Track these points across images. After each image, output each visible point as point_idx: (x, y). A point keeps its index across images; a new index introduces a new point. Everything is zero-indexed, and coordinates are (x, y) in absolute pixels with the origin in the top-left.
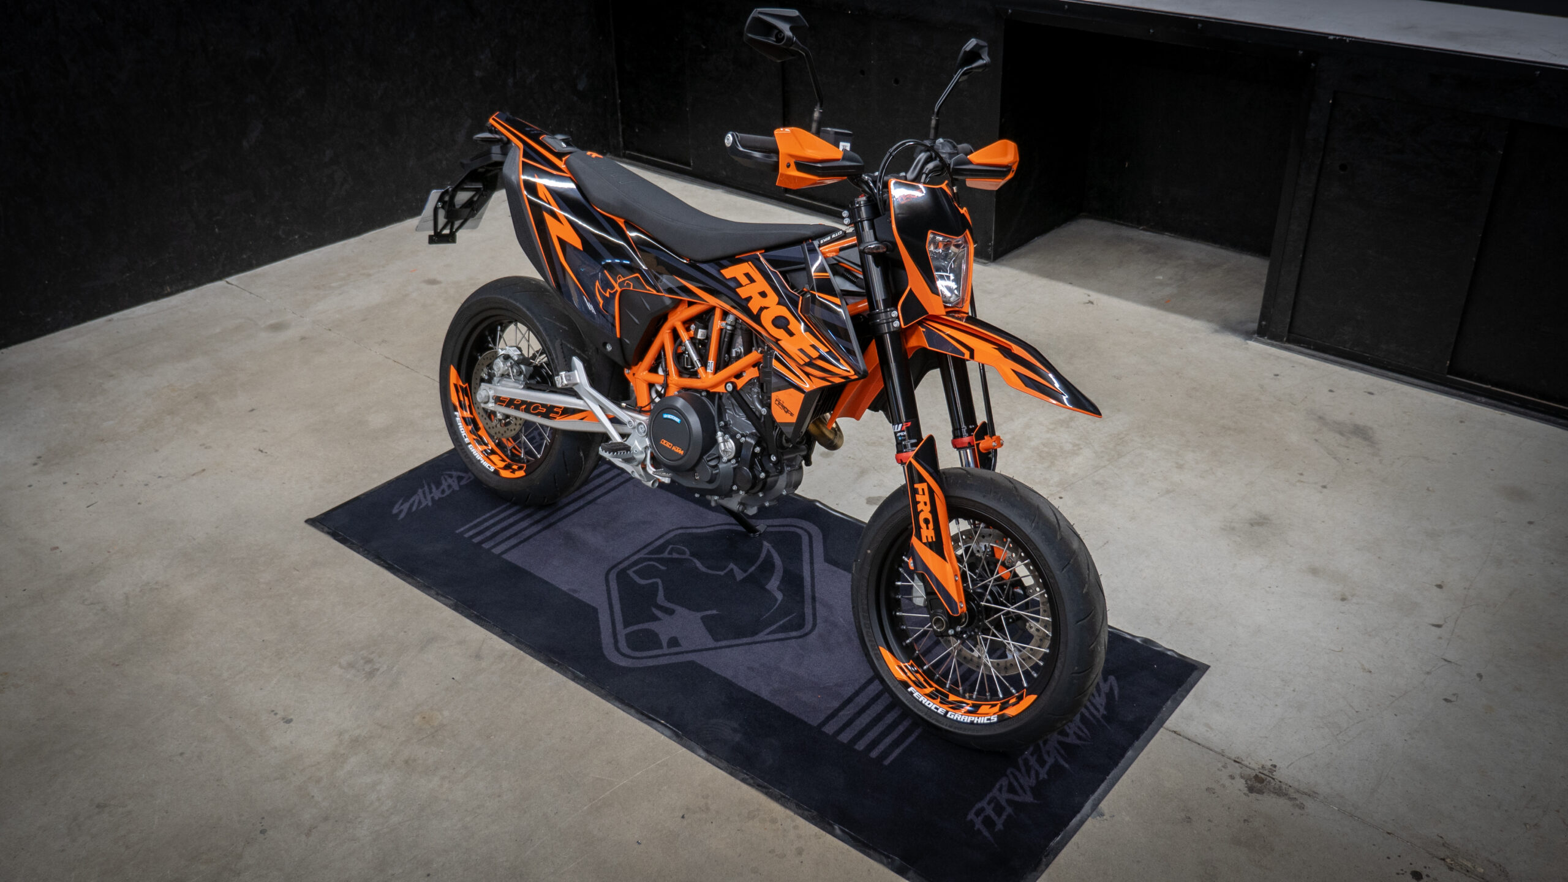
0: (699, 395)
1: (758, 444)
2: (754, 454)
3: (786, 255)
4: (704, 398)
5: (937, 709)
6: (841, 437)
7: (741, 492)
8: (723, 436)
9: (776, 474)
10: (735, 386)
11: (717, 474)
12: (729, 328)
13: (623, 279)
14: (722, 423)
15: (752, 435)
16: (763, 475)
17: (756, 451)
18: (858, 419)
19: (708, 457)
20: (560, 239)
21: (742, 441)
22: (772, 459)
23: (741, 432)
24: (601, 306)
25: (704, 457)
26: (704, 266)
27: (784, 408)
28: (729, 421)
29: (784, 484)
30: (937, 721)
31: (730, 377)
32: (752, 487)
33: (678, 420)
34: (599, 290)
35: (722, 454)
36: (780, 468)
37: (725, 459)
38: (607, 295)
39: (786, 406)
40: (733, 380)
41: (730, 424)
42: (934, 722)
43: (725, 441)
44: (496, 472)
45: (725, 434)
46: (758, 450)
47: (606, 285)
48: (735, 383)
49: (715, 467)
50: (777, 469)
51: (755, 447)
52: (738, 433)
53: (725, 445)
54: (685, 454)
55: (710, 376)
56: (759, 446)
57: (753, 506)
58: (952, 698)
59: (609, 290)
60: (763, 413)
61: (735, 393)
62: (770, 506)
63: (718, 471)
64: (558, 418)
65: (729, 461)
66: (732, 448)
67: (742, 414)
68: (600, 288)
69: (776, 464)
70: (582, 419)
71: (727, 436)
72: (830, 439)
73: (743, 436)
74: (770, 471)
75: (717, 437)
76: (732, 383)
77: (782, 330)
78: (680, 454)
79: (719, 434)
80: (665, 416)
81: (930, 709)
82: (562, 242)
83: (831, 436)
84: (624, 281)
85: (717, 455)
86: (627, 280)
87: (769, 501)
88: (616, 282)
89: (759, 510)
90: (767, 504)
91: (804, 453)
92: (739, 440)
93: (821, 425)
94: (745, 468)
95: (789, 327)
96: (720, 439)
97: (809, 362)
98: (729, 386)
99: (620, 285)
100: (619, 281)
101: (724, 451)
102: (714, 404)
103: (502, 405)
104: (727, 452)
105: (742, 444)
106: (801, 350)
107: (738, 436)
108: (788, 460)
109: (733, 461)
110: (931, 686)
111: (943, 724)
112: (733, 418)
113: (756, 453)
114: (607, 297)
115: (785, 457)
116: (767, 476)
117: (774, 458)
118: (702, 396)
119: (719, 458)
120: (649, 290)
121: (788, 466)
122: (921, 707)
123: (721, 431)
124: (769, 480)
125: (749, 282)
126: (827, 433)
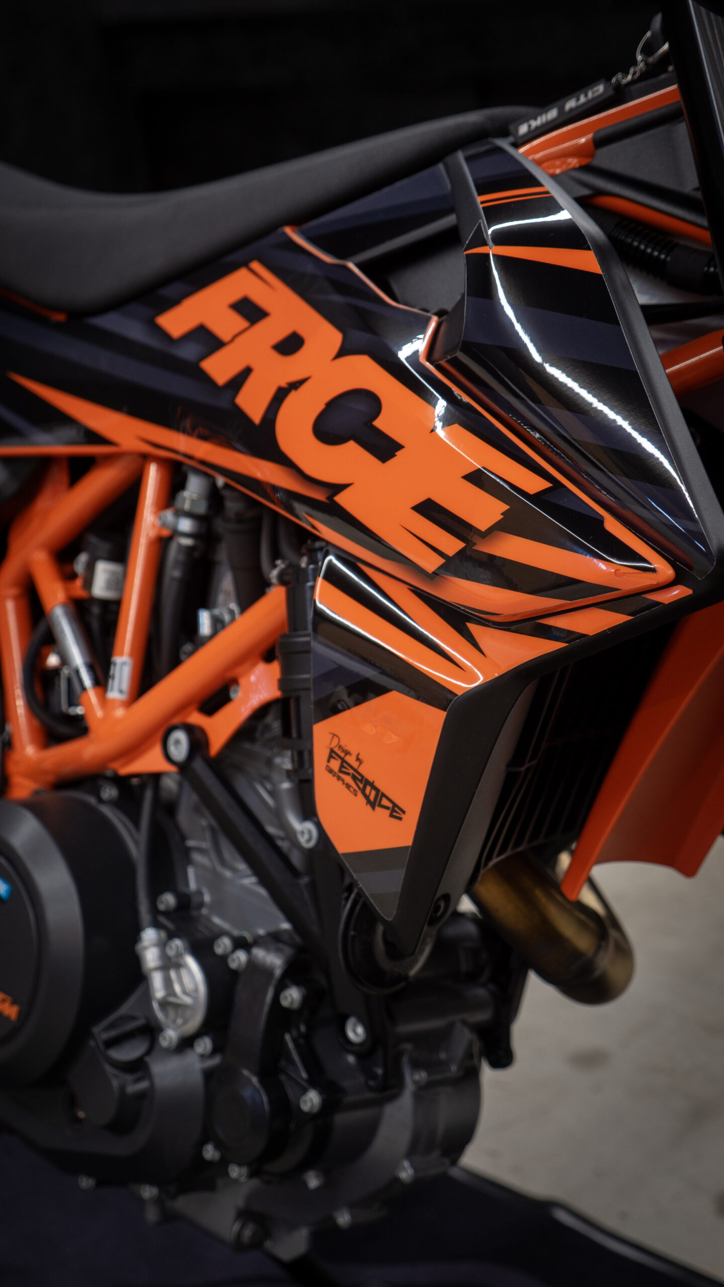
0: (92, 800)
1: (293, 974)
2: (278, 1012)
4: (106, 810)
6: (624, 951)
7: (235, 1172)
8: (162, 945)
9: (368, 1095)
10: (197, 740)
11: (142, 1096)
12: (185, 525)
14: (169, 900)
15: (274, 939)
16: (312, 1100)
17: (285, 1003)
18: (689, 868)
19: (112, 1026)
21: (233, 965)
22: (351, 1035)
23: (236, 933)
25: (96, 1030)
26: (111, 322)
27: (363, 783)
28: (199, 893)
29: (403, 1140)
31: (182, 708)
32: (274, 1149)
33: (6, 890)
35: (160, 1015)
36: (380, 1071)
37: (170, 1036)
39: (370, 778)
40: (196, 718)
41: (201, 905)
43: (169, 964)
45: (171, 936)
46: (293, 996)
48: (202, 731)
49: (138, 1067)
50: (369, 1074)
51: (281, 986)
52: (223, 933)
53: (168, 983)
54: (24, 1016)
55: (120, 712)
56: (297, 983)
57: (292, 1227)
60: (303, 840)
61: (199, 765)
62: (354, 1228)
63: (143, 1085)
65: (186, 1043)
66: (196, 990)
67: (242, 866)
69: (365, 1052)
71: (178, 943)
72: (577, 954)
73: (240, 944)
74: (346, 1084)
75: (139, 947)
76: (190, 729)
77: (352, 445)
78: (7, 1018)
79: (149, 935)
83: (582, 941)
85: (141, 1022)
87: (352, 1206)
89: (316, 1237)
90: (344, 1219)
91: (483, 1016)
92: (224, 958)
93: (539, 893)
94: (246, 1072)
95: (378, 423)
96: (151, 957)
97: (461, 553)
98: (177, 742)
101: (164, 1004)
102: (136, 822)
104: (178, 1006)
105: (235, 974)
106: (429, 509)
107: (223, 945)
108: (415, 1038)
109: (205, 1045)
112: (215, 881)
113: (287, 1011)
115: (405, 1028)
116: (330, 1106)
117: (360, 1030)
118: (101, 801)
119: (152, 1031)
121: (416, 1065)
123: (157, 925)
124: (342, 1119)
125: (243, 323)
126: (567, 927)
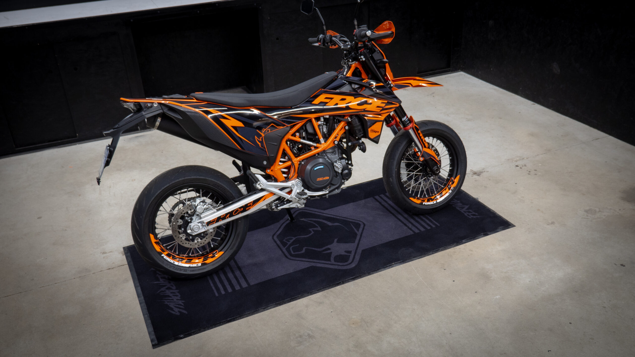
3: (332, 86)
5: (433, 203)
12: (322, 123)
13: (265, 130)
20: (233, 127)
24: (260, 146)
27: (374, 131)
30: (436, 206)
31: (333, 139)
33: (322, 167)
34: (257, 139)
37: (340, 171)
38: (261, 140)
40: (335, 139)
42: (435, 207)
43: (339, 164)
44: (203, 264)
47: (259, 136)
54: (330, 178)
55: (324, 145)
58: (433, 197)
59: (260, 138)
64: (251, 208)
67: (340, 151)
68: (257, 138)
70: (264, 200)
75: (335, 165)
77: (365, 105)
78: (328, 179)
80: (315, 169)
81: (432, 204)
82: (235, 128)
84: (266, 131)
86: (267, 129)
88: (262, 132)
95: (368, 102)
97: (382, 109)
98: (336, 142)
99: (264, 133)
100: (263, 132)
103: (214, 224)
104: (339, 168)
106: (378, 107)
110: (426, 199)
111: (437, 205)
114: (261, 141)
120: (279, 128)
122: (429, 206)
125: (330, 100)
